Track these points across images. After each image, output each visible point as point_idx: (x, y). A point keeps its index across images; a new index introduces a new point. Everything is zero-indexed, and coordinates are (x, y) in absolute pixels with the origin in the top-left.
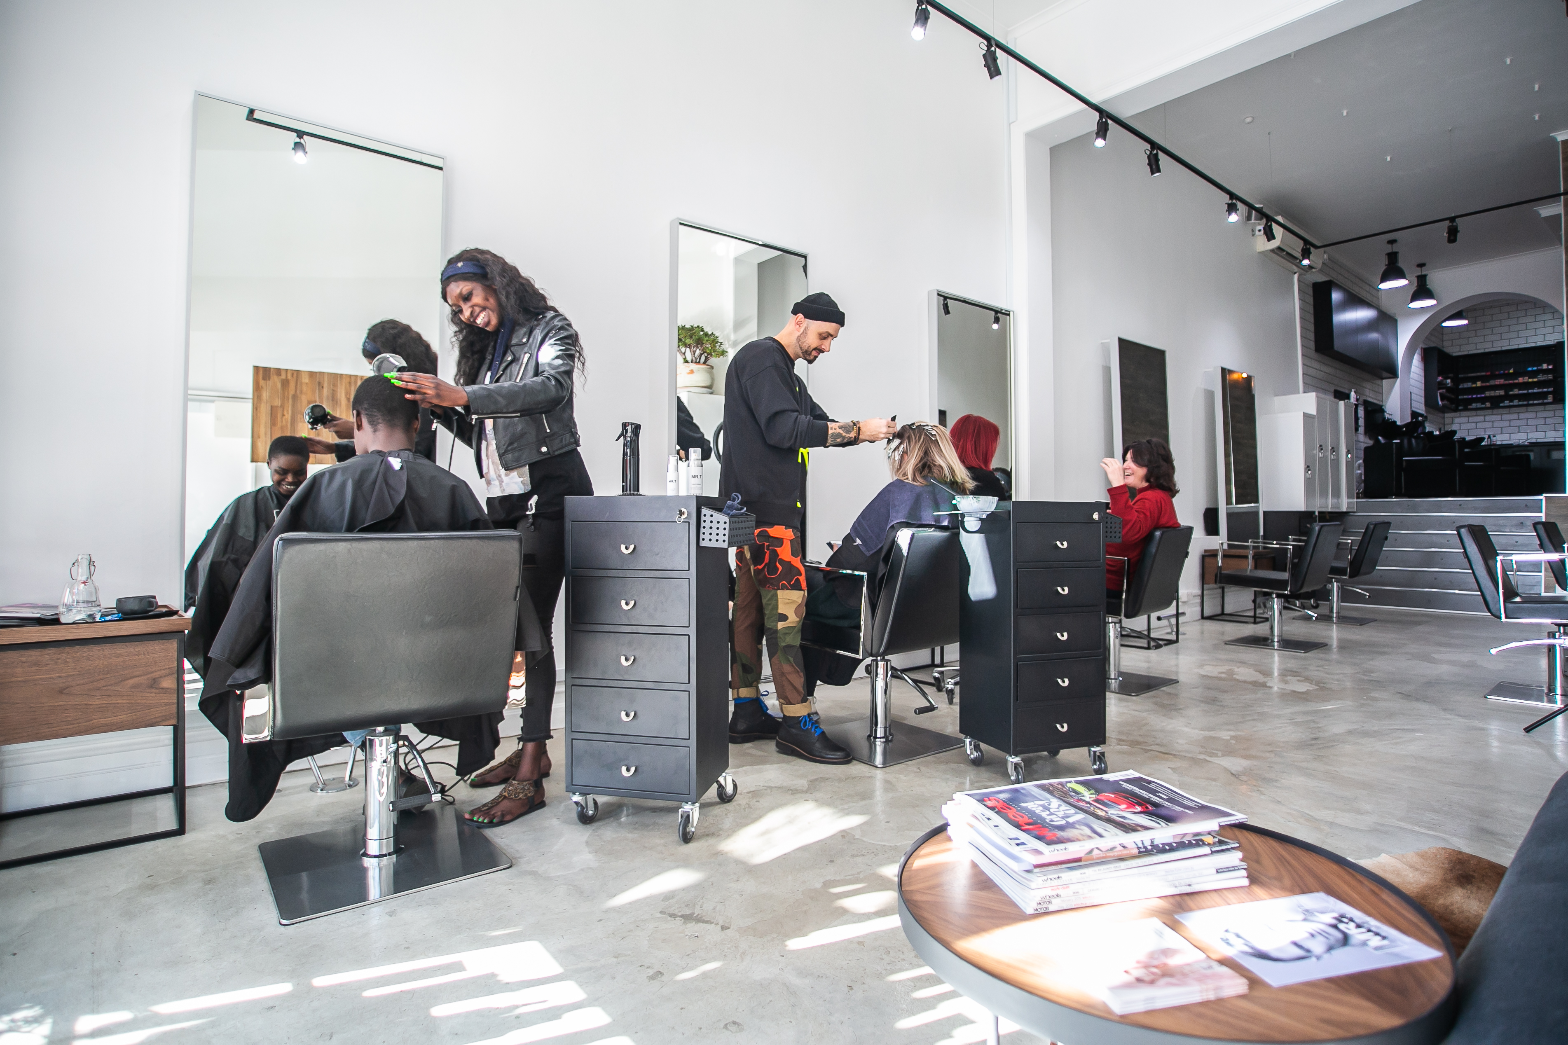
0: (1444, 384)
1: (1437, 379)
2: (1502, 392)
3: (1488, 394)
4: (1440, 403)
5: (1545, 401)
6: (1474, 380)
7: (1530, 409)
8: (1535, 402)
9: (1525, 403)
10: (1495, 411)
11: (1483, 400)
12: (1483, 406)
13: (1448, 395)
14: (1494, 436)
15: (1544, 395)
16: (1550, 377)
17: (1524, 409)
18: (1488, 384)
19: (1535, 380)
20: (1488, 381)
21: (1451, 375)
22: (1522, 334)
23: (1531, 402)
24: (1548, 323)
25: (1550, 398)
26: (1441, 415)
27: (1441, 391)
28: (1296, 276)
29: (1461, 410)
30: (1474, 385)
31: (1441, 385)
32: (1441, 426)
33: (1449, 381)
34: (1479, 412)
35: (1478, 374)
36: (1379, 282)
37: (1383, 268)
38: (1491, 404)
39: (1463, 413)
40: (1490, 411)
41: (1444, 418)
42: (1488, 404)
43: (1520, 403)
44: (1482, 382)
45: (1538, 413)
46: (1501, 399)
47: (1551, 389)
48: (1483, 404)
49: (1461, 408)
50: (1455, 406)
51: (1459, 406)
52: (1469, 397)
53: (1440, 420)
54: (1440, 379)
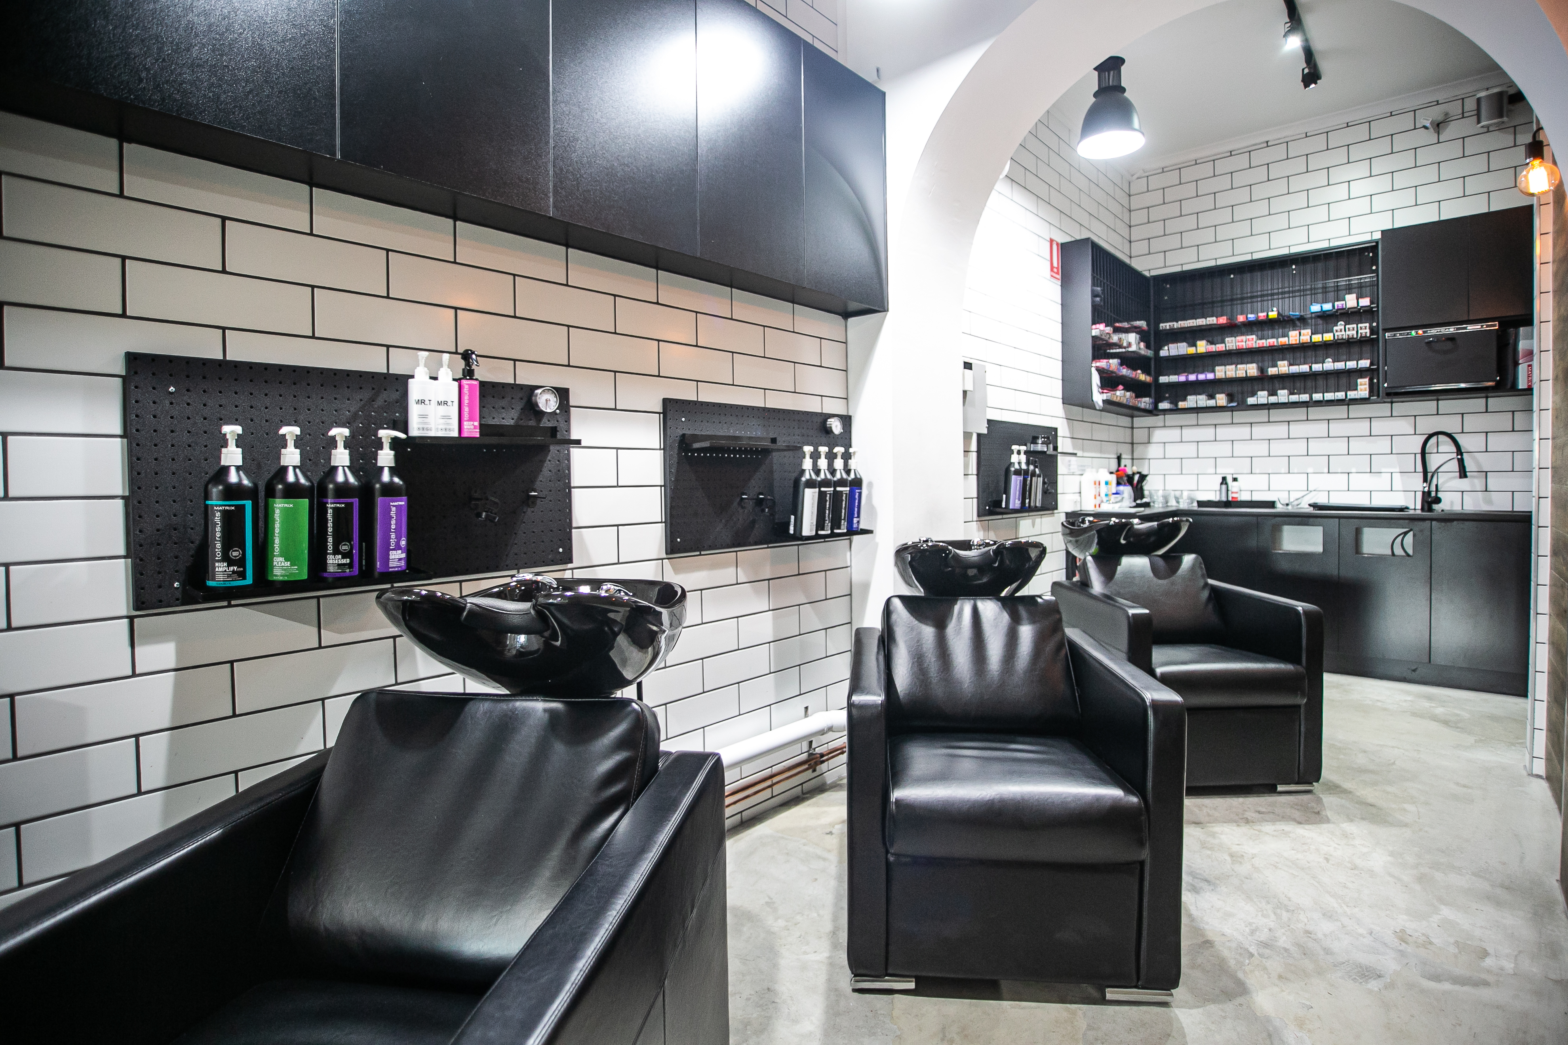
0: (1113, 346)
1: (1091, 329)
2: (1251, 369)
3: (1222, 372)
4: (1099, 395)
5: (1352, 394)
6: (1191, 336)
7: (1314, 412)
8: (1329, 396)
9: (1305, 397)
10: (1239, 416)
11: (1210, 388)
12: (1211, 403)
13: (1125, 372)
14: (1235, 480)
15: (1348, 378)
16: (1364, 329)
17: (1301, 413)
18: (1220, 347)
19: (1328, 337)
20: (1221, 341)
21: (1142, 324)
22: (1298, 218)
23: (1317, 397)
24: (1358, 188)
25: (1363, 388)
26: (1124, 421)
27: (1103, 363)
29: (1165, 412)
30: (1191, 350)
31: (1104, 347)
33: (1132, 337)
34: (1204, 418)
35: (1201, 322)
38: (1231, 397)
39: (1171, 419)
40: (1226, 417)
42: (1221, 399)
43: (1294, 398)
44: (1211, 341)
45: (1332, 425)
46: (1249, 384)
47: (1365, 363)
48: (1211, 397)
49: (1164, 405)
50: (1145, 402)
51: (1158, 400)
52: (1182, 378)
53: (1123, 435)
54: (1100, 329)
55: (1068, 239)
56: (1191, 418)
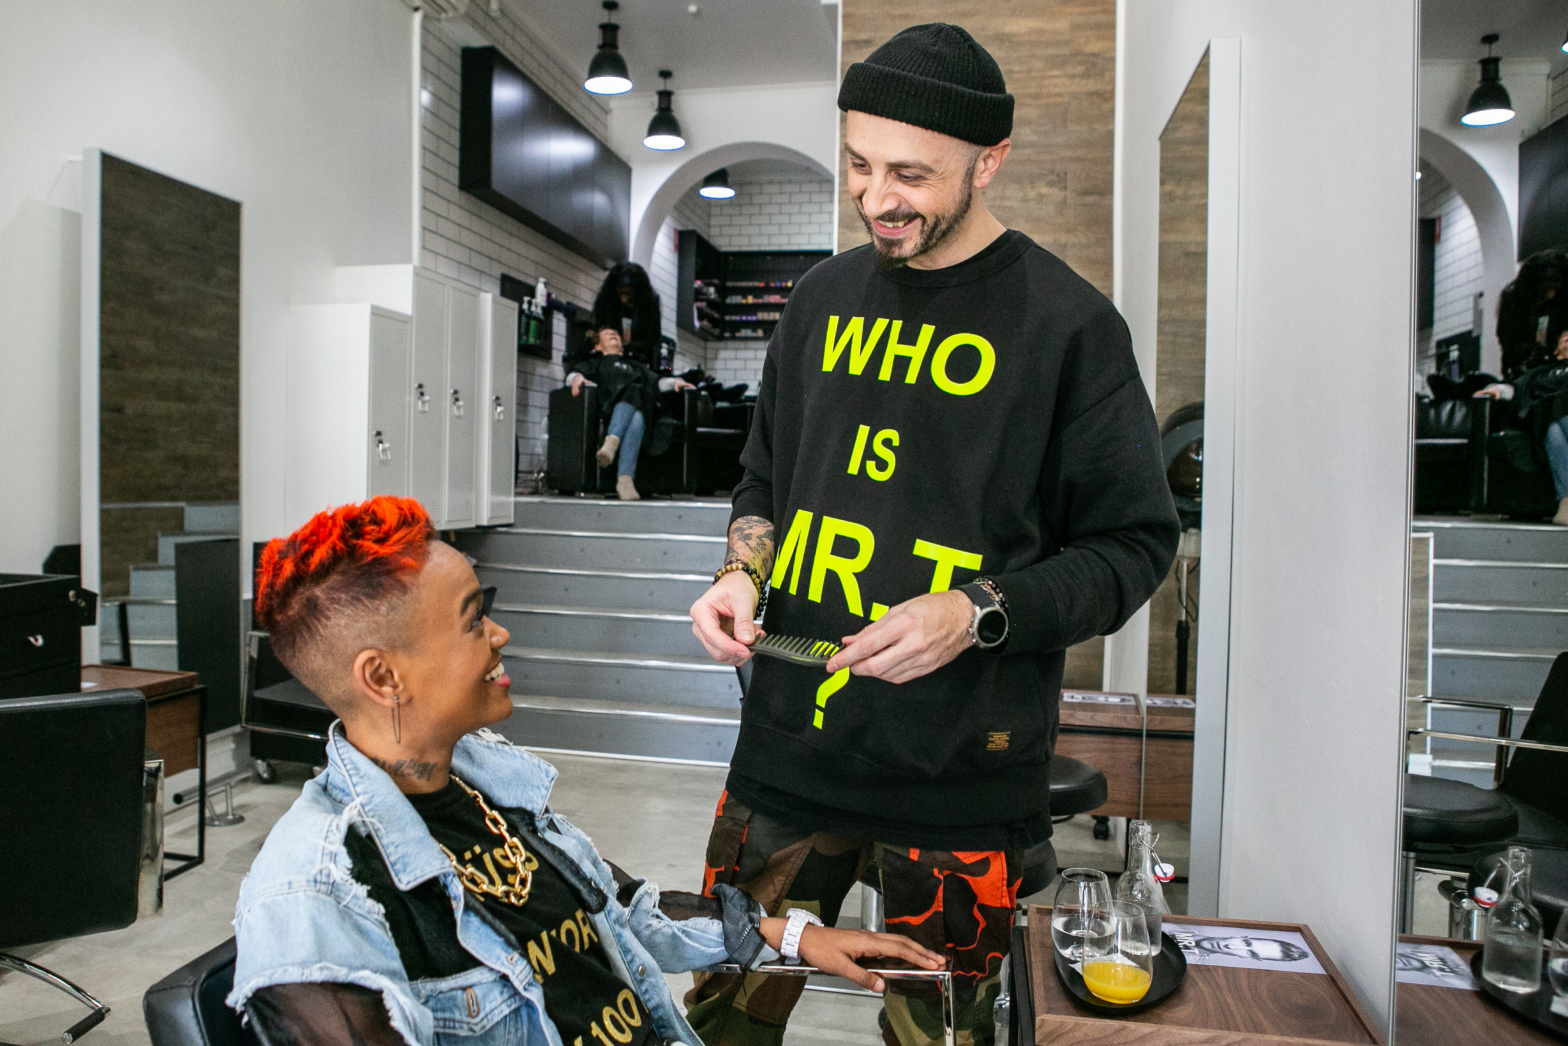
0: (704, 294)
1: (693, 283)
3: (762, 316)
4: (697, 324)
6: (745, 292)
11: (754, 325)
12: (754, 335)
13: (709, 311)
18: (760, 301)
20: (761, 297)
21: (716, 281)
26: (702, 343)
27: (699, 304)
28: (417, 17)
29: (727, 339)
30: (744, 301)
31: (699, 295)
32: (702, 362)
33: (712, 290)
35: (750, 284)
36: (586, 75)
37: (594, 51)
38: (765, 332)
39: (731, 344)
41: (705, 348)
42: (760, 333)
44: (755, 297)
48: (754, 331)
49: (727, 335)
50: (717, 331)
51: (723, 331)
52: (738, 318)
53: (701, 353)
54: (698, 284)
55: (683, 228)
56: (742, 344)
